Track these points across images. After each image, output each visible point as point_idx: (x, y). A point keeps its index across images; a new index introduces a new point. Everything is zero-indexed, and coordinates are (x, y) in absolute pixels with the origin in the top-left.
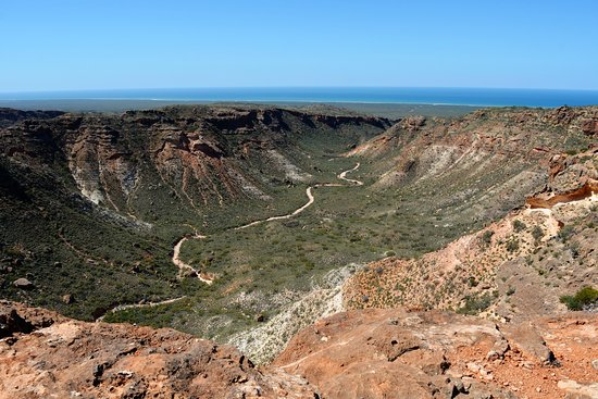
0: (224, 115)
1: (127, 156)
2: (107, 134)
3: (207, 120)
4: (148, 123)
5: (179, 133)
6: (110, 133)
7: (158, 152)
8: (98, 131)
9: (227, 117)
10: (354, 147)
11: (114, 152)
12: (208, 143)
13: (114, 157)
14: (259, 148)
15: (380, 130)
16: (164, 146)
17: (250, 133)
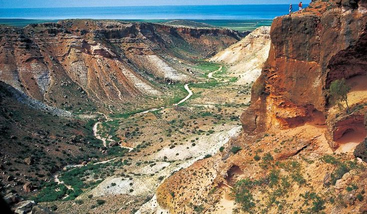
0: (112, 27)
1: (40, 59)
2: (22, 41)
3: (98, 31)
4: (54, 32)
5: (81, 40)
6: (25, 41)
7: (65, 56)
8: (14, 39)
9: (114, 29)
10: (214, 55)
11: (28, 56)
12: (105, 48)
13: (29, 60)
14: (142, 54)
15: (234, 40)
16: (69, 51)
17: (133, 42)
